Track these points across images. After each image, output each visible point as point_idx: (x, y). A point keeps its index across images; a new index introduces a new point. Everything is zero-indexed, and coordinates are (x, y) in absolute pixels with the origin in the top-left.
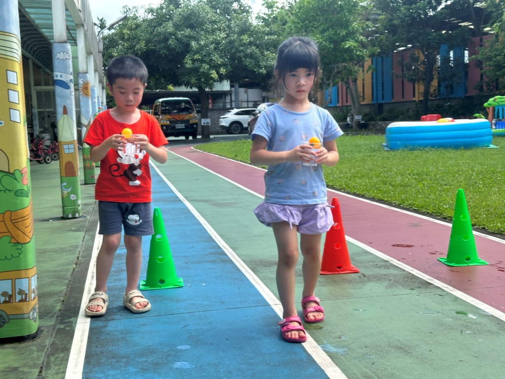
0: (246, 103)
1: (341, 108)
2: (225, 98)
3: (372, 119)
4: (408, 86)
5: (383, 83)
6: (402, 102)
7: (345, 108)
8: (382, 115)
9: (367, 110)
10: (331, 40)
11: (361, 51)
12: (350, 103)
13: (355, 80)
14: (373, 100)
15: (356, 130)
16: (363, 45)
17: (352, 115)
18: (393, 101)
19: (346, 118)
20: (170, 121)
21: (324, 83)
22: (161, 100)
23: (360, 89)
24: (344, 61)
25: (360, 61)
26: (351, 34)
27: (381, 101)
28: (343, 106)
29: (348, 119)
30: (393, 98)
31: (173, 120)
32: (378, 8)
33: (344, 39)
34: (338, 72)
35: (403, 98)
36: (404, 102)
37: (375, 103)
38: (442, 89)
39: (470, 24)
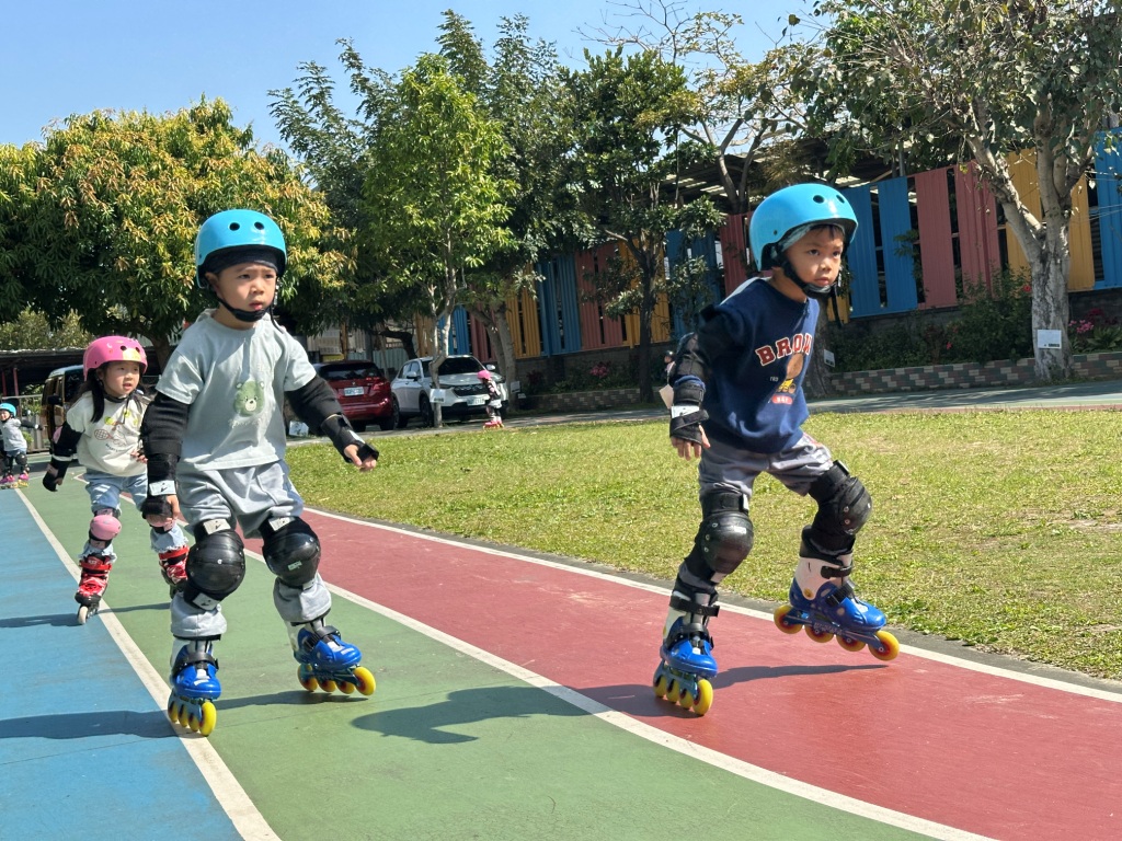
3: (544, 389)
5: (560, 314)
6: (602, 351)
8: (565, 381)
9: (530, 371)
12: (495, 357)
14: (542, 349)
22: (62, 371)
23: (515, 328)
27: (558, 351)
30: (581, 344)
35: (603, 342)
36: (605, 351)
37: (547, 354)
38: (677, 321)
39: (722, 188)
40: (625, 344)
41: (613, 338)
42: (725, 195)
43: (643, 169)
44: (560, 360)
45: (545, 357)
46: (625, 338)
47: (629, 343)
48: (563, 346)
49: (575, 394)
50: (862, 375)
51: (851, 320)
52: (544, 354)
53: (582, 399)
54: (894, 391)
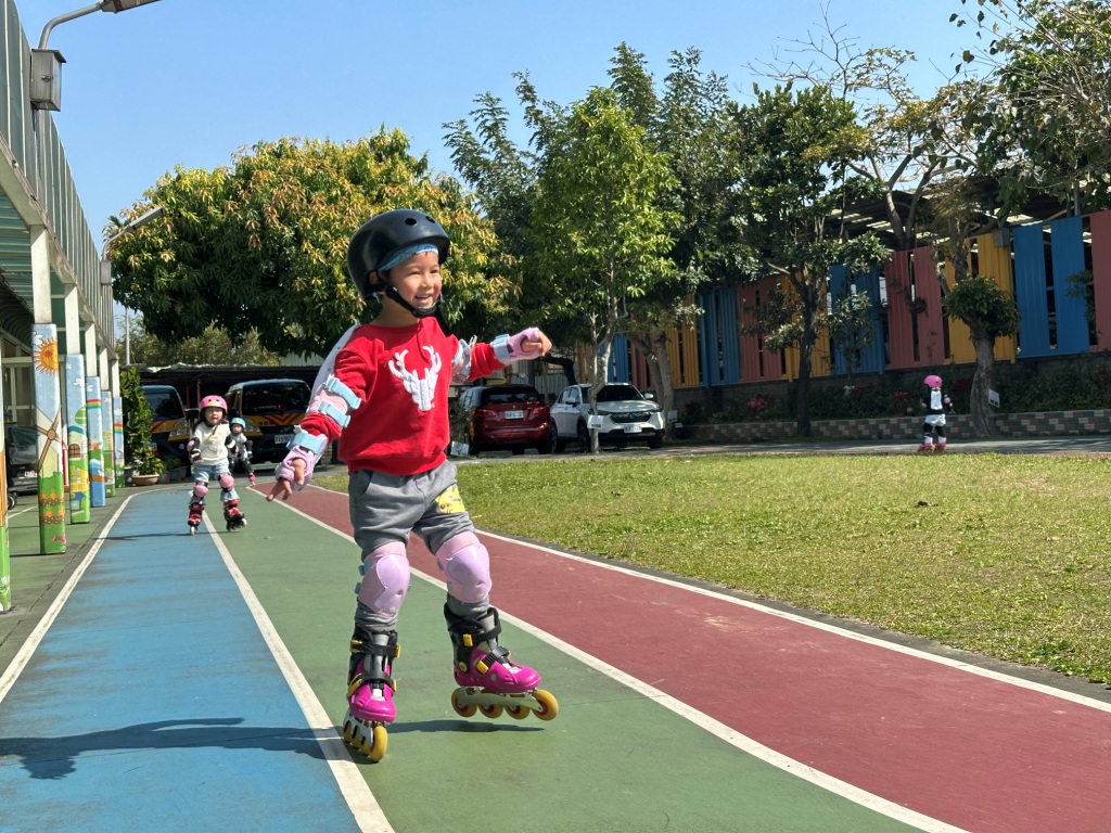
3: (701, 419)
5: (720, 346)
6: (761, 384)
8: (722, 412)
9: (687, 401)
14: (701, 379)
18: (740, 381)
23: (674, 358)
27: (717, 382)
30: (740, 376)
35: (762, 375)
36: (764, 383)
37: (706, 385)
38: (838, 356)
39: (889, 224)
40: (784, 377)
41: (772, 371)
42: (892, 231)
43: (808, 203)
44: (718, 391)
45: (704, 388)
46: (784, 371)
47: (788, 376)
48: (722, 378)
49: (732, 426)
50: (1028, 417)
51: (1019, 360)
52: (702, 385)
53: (739, 431)
54: (1062, 435)
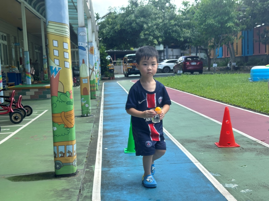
0: (172, 57)
1: (224, 59)
2: (161, 54)
3: (242, 65)
4: (263, 47)
5: (248, 45)
6: (259, 55)
7: (226, 59)
8: (248, 63)
9: (239, 60)
10: (219, 22)
11: (236, 28)
12: (229, 56)
13: (232, 44)
14: (242, 54)
15: (233, 71)
16: (237, 25)
17: (231, 63)
18: (254, 55)
19: (227, 64)
20: (132, 67)
21: (215, 45)
22: (127, 55)
23: (235, 48)
24: (226, 33)
25: (235, 33)
26: (230, 19)
27: (247, 55)
28: (225, 58)
29: (228, 65)
30: (254, 53)
31: (134, 66)
32: (246, 4)
33: (227, 22)
34: (223, 40)
35: (259, 53)
37: (244, 56)
44: (247, 57)
47: (267, 53)
49: (251, 66)
